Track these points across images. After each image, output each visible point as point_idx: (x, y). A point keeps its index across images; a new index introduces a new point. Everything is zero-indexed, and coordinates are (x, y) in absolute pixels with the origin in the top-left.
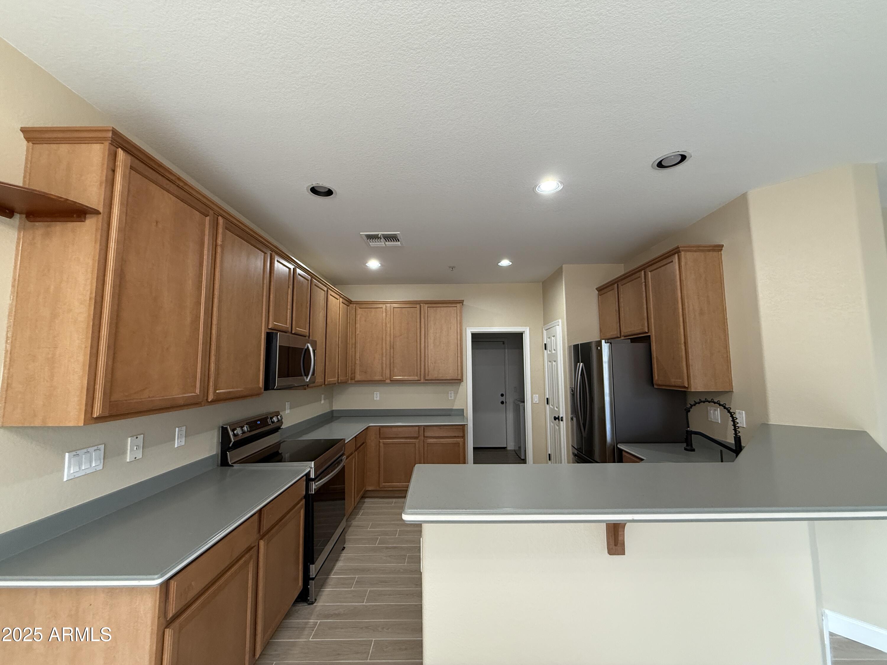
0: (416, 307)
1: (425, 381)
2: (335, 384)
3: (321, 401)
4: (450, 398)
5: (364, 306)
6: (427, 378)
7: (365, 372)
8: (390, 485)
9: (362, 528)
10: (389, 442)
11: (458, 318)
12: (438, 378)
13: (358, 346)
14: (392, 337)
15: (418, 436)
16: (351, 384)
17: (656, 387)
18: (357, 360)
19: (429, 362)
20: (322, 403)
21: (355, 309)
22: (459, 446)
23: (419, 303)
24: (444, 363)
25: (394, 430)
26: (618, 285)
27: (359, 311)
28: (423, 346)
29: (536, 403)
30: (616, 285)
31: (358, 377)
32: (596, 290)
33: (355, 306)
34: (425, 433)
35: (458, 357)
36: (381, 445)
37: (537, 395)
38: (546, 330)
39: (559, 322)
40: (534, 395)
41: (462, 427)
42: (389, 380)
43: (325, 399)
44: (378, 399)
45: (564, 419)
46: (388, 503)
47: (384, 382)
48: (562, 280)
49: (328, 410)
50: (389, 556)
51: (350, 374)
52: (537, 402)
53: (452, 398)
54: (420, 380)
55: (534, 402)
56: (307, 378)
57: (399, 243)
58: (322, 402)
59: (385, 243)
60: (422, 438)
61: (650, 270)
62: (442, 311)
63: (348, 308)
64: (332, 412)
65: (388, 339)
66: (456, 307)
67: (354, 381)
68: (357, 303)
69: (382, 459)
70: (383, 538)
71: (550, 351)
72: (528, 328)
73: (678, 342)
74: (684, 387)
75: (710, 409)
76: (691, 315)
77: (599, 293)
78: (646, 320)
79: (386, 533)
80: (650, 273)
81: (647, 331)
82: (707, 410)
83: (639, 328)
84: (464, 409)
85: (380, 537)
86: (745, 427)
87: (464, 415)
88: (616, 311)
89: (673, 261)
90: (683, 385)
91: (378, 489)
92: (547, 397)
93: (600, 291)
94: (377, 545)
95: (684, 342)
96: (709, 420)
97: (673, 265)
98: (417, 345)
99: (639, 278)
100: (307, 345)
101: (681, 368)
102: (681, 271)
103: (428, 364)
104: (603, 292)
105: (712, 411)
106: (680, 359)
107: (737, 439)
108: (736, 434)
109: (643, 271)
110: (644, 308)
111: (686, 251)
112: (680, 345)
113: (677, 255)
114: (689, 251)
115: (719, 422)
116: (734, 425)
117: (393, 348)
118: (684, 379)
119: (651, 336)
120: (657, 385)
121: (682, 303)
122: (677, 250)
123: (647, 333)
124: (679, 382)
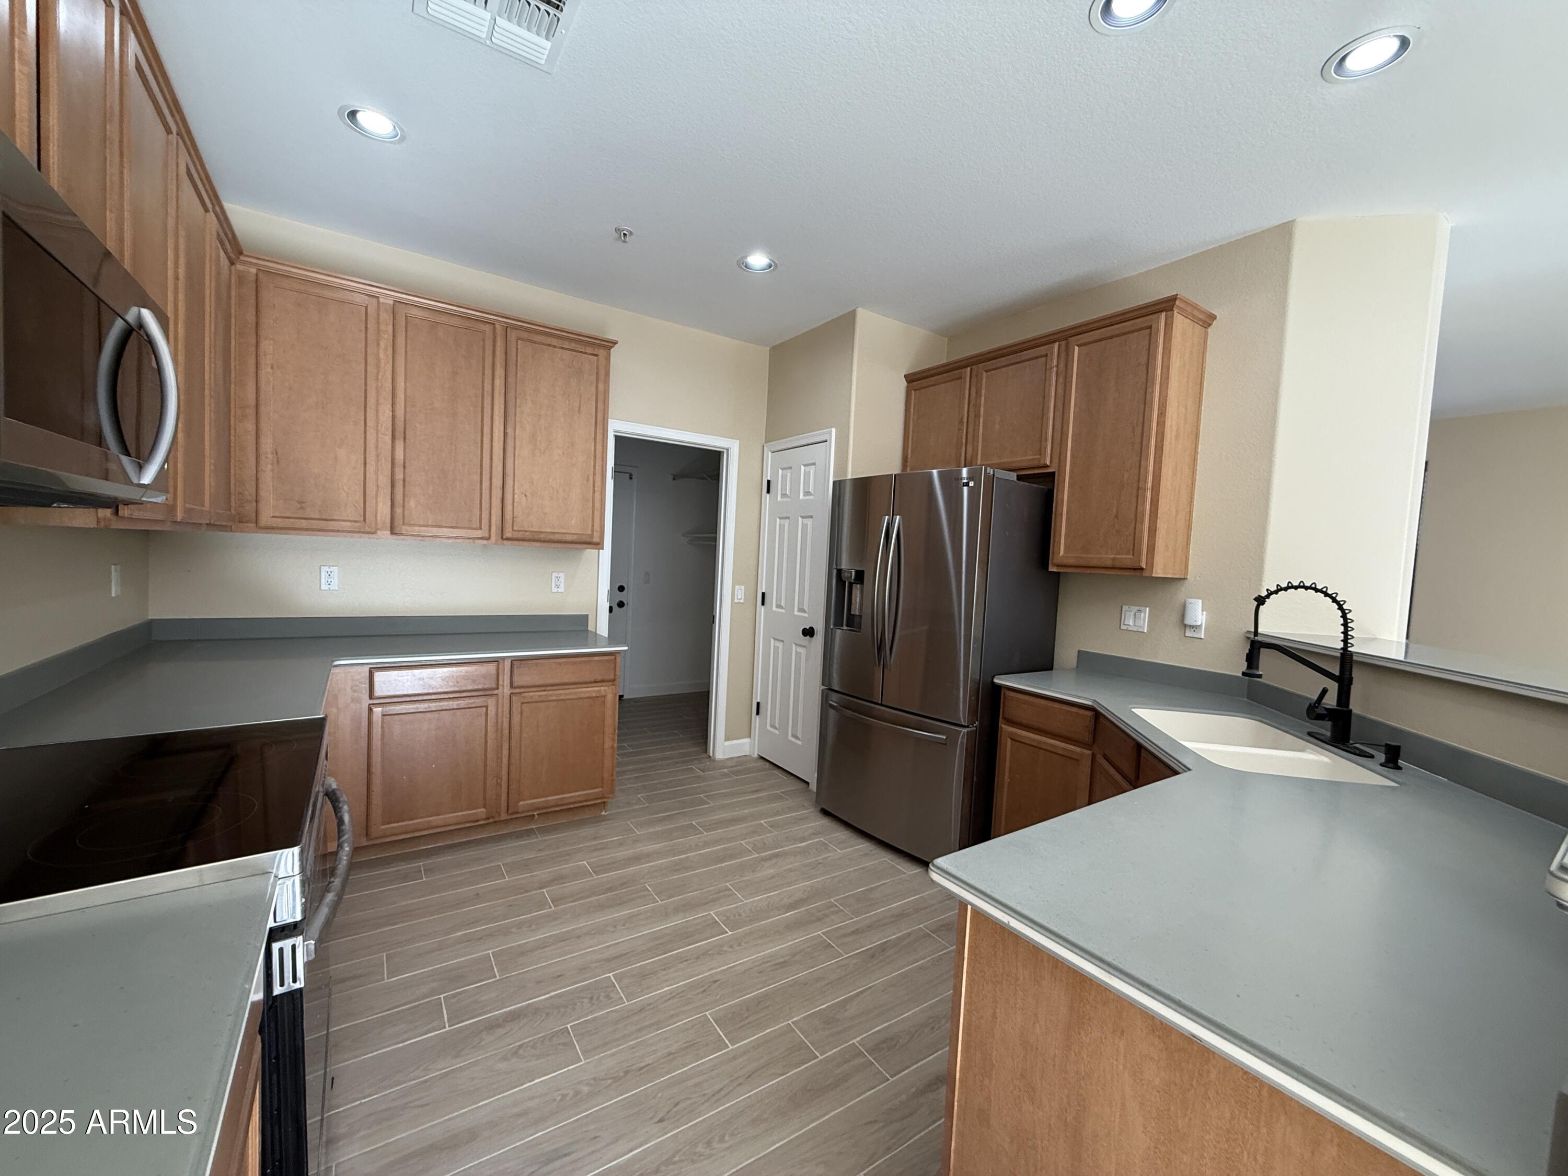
0: (482, 331)
1: (501, 543)
2: (201, 524)
3: (109, 586)
4: (554, 589)
5: (293, 283)
6: (508, 535)
8: (406, 825)
11: (601, 386)
12: (541, 536)
15: (495, 686)
17: (1054, 570)
19: (516, 491)
20: (112, 594)
21: (253, 285)
22: (604, 703)
23: (493, 322)
24: (557, 499)
25: (420, 673)
26: (971, 369)
27: (272, 296)
28: (498, 444)
29: (739, 603)
30: (969, 369)
32: (904, 379)
33: (256, 275)
34: (516, 678)
36: (376, 717)
37: (743, 587)
38: (773, 452)
39: (830, 433)
40: (737, 587)
41: (613, 657)
42: (386, 533)
43: (122, 583)
44: (335, 587)
46: (404, 878)
47: (370, 537)
48: (853, 343)
49: (133, 620)
50: (515, 1053)
51: (238, 502)
52: (742, 601)
53: (561, 590)
55: (736, 601)
56: (140, 468)
57: (548, 45)
58: (115, 591)
59: (494, 19)
60: (508, 690)
61: (1082, 342)
62: (561, 359)
63: (231, 271)
64: (148, 626)
66: (596, 355)
67: (253, 525)
68: (262, 264)
70: (454, 996)
71: (784, 495)
72: (738, 441)
73: (1135, 485)
74: (1135, 569)
75: (1129, 610)
76: (1169, 436)
77: (911, 384)
78: (1050, 441)
79: (456, 977)
80: (1076, 348)
81: (1048, 463)
82: (1122, 610)
83: (1025, 458)
84: (587, 615)
85: (444, 995)
86: (1202, 637)
87: (589, 629)
88: (961, 422)
89: (1151, 326)
90: (1136, 565)
91: (365, 844)
92: (764, 591)
93: (913, 381)
94: (449, 1026)
95: (1152, 486)
96: (1122, 628)
97: (1150, 334)
98: (482, 441)
99: (1044, 359)
100: (139, 312)
101: (1135, 534)
102: (1167, 348)
103: (514, 497)
104: (924, 383)
105: (1133, 613)
106: (1137, 518)
107: (1346, 658)
108: (1345, 648)
109: (1057, 344)
110: (1048, 419)
111: (1180, 312)
112: (1140, 492)
113: (1163, 314)
114: (1183, 312)
115: (1145, 631)
116: (1345, 633)
117: (405, 438)
118: (1140, 554)
119: (1058, 475)
120: (1058, 566)
121: (1160, 411)
122: (1167, 305)
123: (1047, 467)
124: (1126, 558)
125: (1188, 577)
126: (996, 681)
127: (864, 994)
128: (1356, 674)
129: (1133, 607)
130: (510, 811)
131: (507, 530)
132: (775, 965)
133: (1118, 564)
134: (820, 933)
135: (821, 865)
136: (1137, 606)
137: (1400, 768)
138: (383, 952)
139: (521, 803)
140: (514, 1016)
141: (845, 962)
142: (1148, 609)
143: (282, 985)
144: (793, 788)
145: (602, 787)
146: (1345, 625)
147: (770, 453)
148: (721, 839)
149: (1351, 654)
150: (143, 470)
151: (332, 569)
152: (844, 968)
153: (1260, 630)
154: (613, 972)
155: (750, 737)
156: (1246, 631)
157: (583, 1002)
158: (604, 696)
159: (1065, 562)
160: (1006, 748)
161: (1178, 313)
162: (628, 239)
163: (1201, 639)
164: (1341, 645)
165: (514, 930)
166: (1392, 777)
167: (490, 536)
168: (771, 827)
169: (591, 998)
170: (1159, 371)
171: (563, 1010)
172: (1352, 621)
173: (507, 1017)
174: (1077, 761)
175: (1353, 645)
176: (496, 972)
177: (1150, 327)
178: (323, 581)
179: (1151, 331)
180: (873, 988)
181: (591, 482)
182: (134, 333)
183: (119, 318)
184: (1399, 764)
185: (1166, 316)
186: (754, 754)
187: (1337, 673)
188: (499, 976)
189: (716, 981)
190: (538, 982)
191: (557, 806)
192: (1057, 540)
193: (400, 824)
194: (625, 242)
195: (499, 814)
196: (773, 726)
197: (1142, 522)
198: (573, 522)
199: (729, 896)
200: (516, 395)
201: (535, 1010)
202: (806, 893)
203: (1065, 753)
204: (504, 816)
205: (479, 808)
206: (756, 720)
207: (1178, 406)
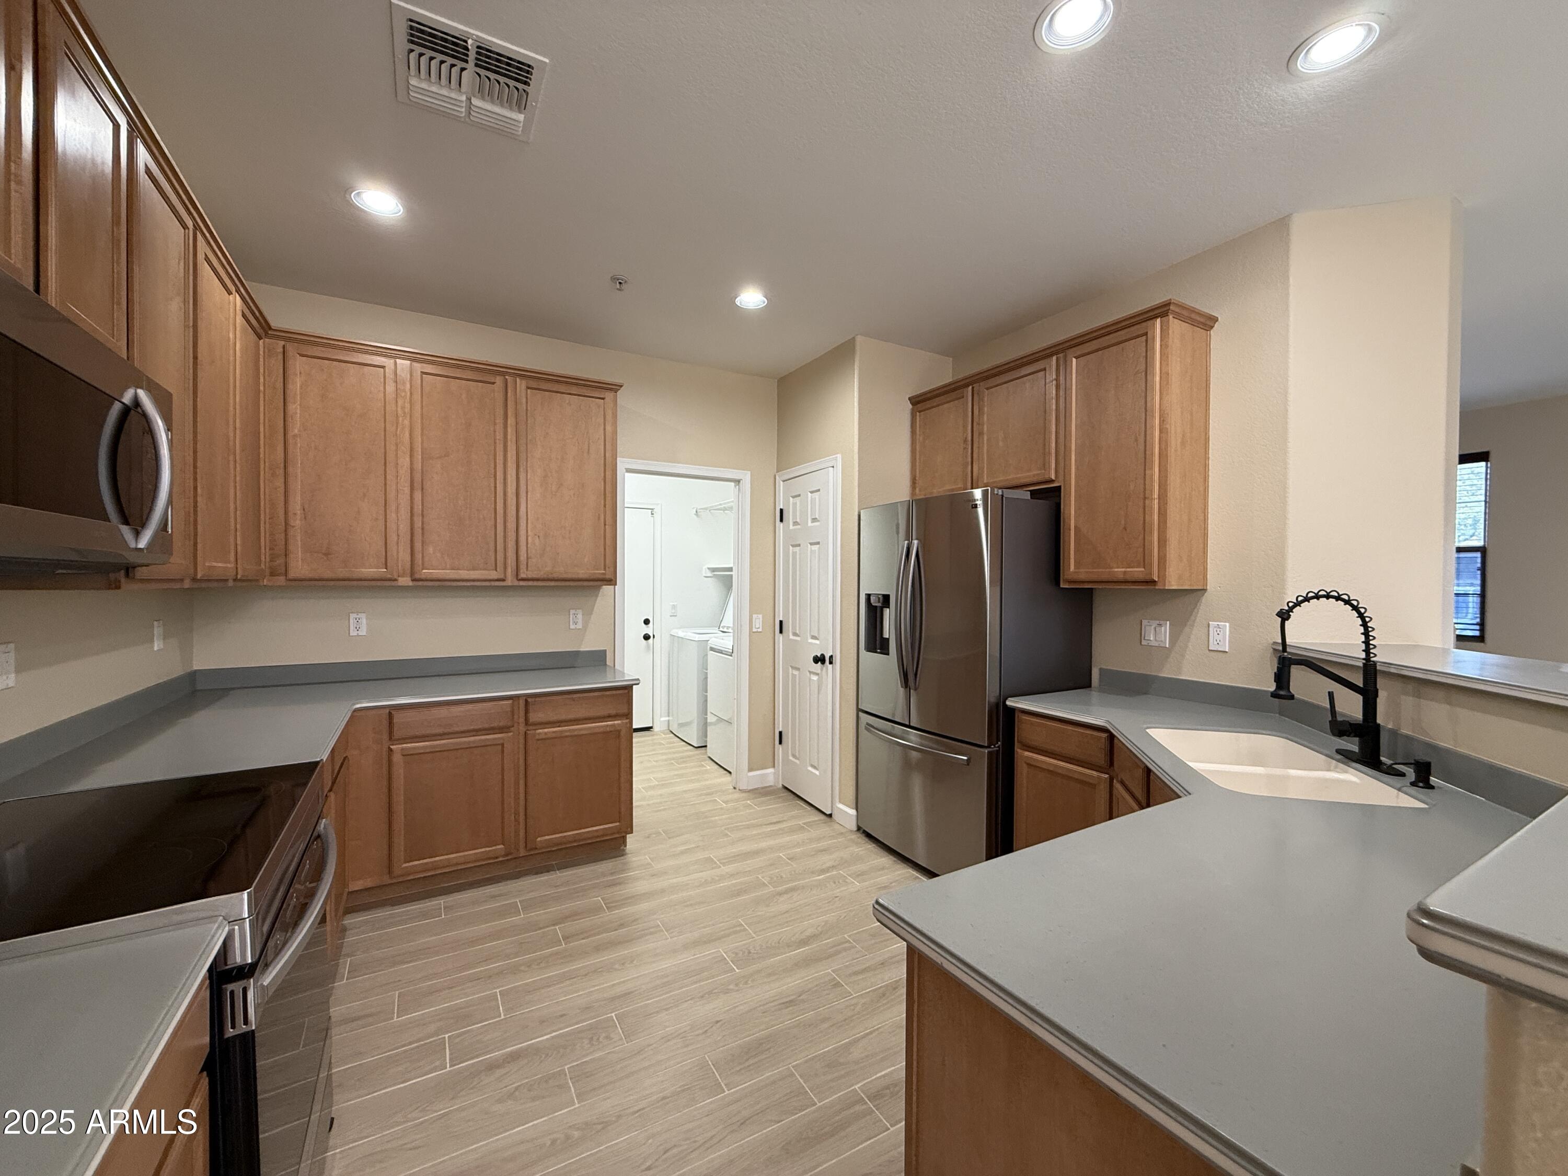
0: (494, 383)
1: (516, 583)
2: (227, 580)
3: (152, 641)
4: (572, 627)
5: (318, 351)
6: (523, 576)
7: (326, 554)
8: (428, 862)
9: (371, 1019)
10: (418, 748)
11: (609, 428)
12: (555, 576)
13: (297, 471)
14: (418, 457)
15: (509, 724)
16: (271, 588)
17: (1067, 586)
18: (295, 514)
19: (529, 533)
20: (156, 649)
21: (281, 357)
22: (619, 736)
23: (503, 374)
24: (570, 538)
25: (435, 711)
26: (973, 388)
27: (298, 364)
28: (511, 489)
29: (757, 632)
30: (970, 387)
31: (300, 566)
32: (909, 401)
33: (284, 347)
34: (530, 715)
35: (605, 525)
36: (397, 758)
37: (760, 616)
38: (784, 481)
39: (836, 459)
40: (755, 616)
41: (626, 691)
42: (409, 579)
43: (165, 637)
44: (363, 632)
45: (837, 660)
46: (425, 915)
47: (393, 583)
48: (854, 370)
49: (177, 671)
50: (511, 1095)
51: (268, 559)
52: (760, 630)
53: (580, 626)
54: (503, 580)
55: (754, 630)
56: (137, 534)
57: (521, 117)
58: (157, 645)
59: (469, 99)
60: (522, 728)
61: (1079, 353)
62: (569, 404)
63: (258, 345)
64: (193, 676)
65: (405, 461)
66: (603, 399)
67: (282, 578)
68: (289, 337)
69: (399, 798)
70: (459, 1035)
71: (795, 523)
72: (749, 472)
73: (1142, 496)
74: (1147, 582)
75: (1148, 624)
76: (1173, 443)
77: (915, 407)
78: (1054, 455)
79: (461, 1017)
80: (1074, 360)
81: (1053, 478)
82: (1141, 624)
83: (1031, 474)
84: (605, 651)
85: (449, 1034)
86: (1227, 650)
87: (607, 663)
88: (965, 441)
89: (1147, 332)
90: (1148, 578)
91: (390, 882)
92: (781, 619)
93: (918, 403)
94: (450, 1067)
95: (1159, 495)
96: (1142, 643)
97: (1147, 341)
98: (495, 487)
99: (1042, 373)
100: (136, 393)
101: (1144, 545)
102: (1164, 354)
103: (527, 539)
104: (928, 404)
105: (1153, 627)
106: (1145, 528)
107: (1370, 669)
108: (1368, 659)
109: (1054, 358)
110: (1050, 432)
111: (1175, 316)
112: (1147, 502)
113: (1158, 320)
114: (1178, 316)
115: (1167, 646)
116: (1367, 643)
117: (422, 489)
118: (1151, 564)
119: (1064, 488)
120: (1070, 582)
121: (1162, 419)
122: (1162, 311)
123: (1052, 481)
124: (1137, 572)
125: (1208, 588)
126: (1009, 703)
127: (871, 1036)
128: (1381, 682)
129: (1153, 621)
130: (529, 846)
131: (521, 571)
132: (780, 1004)
133: (1128, 578)
134: (830, 970)
135: (838, 898)
136: (1156, 619)
137: (1432, 787)
138: (395, 991)
139: (539, 839)
140: (514, 1057)
141: (853, 1002)
142: (1168, 622)
143: (233, 1027)
144: (816, 819)
145: (619, 822)
146: (1366, 634)
147: (782, 482)
148: (738, 873)
149: (1375, 663)
150: (140, 536)
151: (360, 615)
152: (852, 1007)
153: (1288, 641)
154: (614, 1012)
155: (774, 767)
156: (1272, 642)
157: (583, 1042)
158: (619, 731)
159: (1076, 577)
160: (1022, 775)
161: (1174, 317)
162: (624, 286)
163: (1227, 652)
164: (1363, 655)
165: (522, 968)
166: (1421, 796)
167: (505, 576)
168: (789, 859)
169: (591, 1039)
170: (1157, 379)
171: (562, 1050)
172: (1373, 629)
173: (507, 1058)
174: (1093, 786)
175: (1375, 655)
176: (502, 1011)
177: (1146, 334)
178: (352, 627)
179: (1147, 338)
180: (881, 1030)
181: (603, 521)
182: (132, 412)
183: (116, 402)
184: (1431, 783)
185: (1161, 321)
186: (778, 783)
187: (1360, 684)
188: (504, 1015)
189: (717, 1022)
190: (542, 1022)
191: (575, 841)
192: (1066, 555)
193: (421, 862)
194: (619, 290)
195: (518, 850)
196: (794, 756)
197: (1151, 532)
198: (586, 560)
199: (740, 931)
200: (527, 441)
201: (536, 1051)
202: (819, 928)
203: (1081, 778)
204: (522, 853)
205: (498, 845)
206: (780, 749)
207: (1182, 413)
